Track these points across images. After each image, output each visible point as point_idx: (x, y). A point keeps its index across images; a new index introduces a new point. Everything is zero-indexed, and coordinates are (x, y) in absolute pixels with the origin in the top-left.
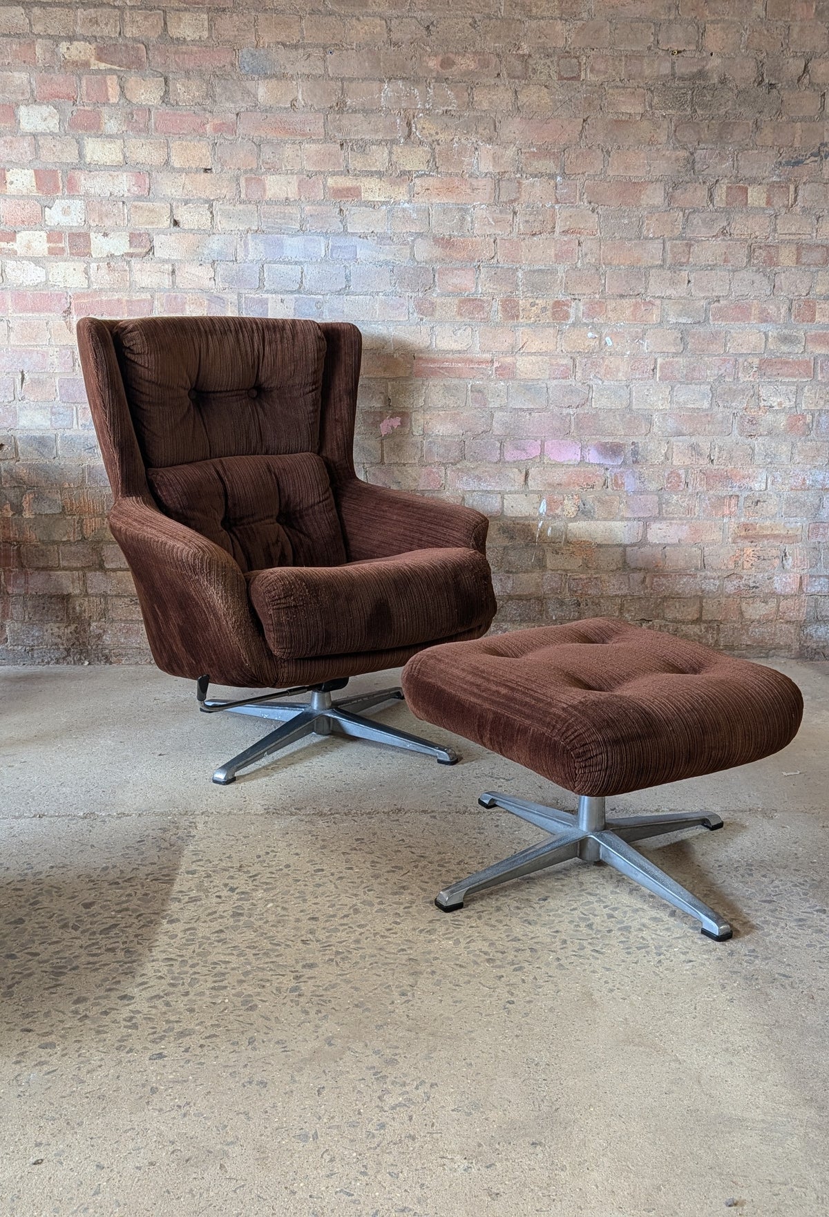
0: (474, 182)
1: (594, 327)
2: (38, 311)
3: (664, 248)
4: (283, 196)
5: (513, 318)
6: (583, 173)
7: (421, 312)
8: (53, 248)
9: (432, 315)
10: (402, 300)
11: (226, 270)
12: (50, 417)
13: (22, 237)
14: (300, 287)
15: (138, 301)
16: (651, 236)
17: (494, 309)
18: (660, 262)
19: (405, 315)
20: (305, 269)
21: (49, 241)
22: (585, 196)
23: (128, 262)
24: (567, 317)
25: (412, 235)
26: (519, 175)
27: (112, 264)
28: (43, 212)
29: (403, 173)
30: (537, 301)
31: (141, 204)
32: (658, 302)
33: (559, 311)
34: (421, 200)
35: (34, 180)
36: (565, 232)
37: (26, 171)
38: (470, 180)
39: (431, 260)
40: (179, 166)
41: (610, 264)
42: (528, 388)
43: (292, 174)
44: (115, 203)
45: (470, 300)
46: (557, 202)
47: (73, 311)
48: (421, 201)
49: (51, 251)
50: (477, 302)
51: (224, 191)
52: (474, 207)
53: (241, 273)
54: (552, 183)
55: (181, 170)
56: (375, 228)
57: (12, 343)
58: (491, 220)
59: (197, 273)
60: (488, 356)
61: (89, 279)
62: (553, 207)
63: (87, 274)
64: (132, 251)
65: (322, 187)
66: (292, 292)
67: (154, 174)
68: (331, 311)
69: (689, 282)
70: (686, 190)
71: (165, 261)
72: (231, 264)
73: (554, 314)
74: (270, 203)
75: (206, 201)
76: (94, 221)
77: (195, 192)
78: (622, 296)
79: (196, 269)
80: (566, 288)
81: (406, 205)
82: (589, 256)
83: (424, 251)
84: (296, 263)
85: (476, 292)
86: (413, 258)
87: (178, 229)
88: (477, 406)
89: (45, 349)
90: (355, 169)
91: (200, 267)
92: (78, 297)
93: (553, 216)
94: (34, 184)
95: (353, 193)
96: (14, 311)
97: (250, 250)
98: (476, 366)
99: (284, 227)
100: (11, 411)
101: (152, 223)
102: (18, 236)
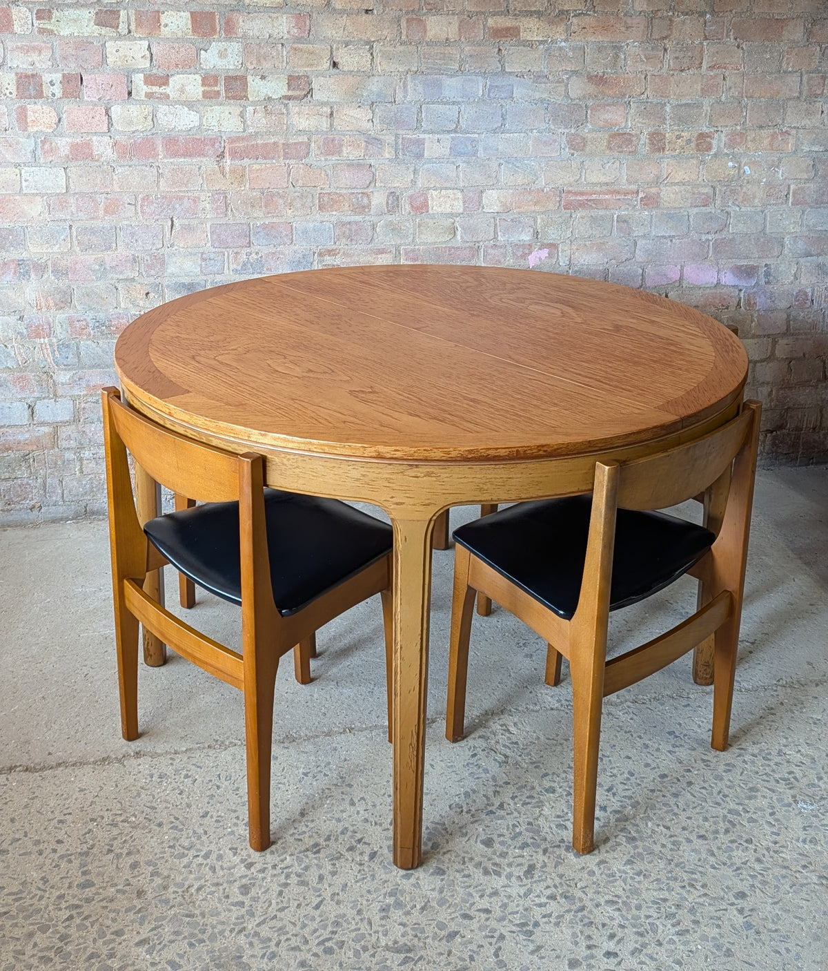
0: (629, 21)
1: (734, 157)
2: (190, 156)
3: (801, 80)
4: (444, 36)
5: (659, 151)
6: (731, 11)
7: (573, 147)
8: (207, 92)
9: (583, 150)
10: (555, 137)
11: (385, 111)
12: (200, 263)
13: (176, 81)
14: (457, 127)
15: (295, 143)
16: (790, 69)
17: (642, 142)
18: (797, 94)
19: (557, 151)
20: (462, 109)
21: (203, 85)
22: (731, 33)
23: (286, 105)
24: (709, 148)
25: (567, 74)
26: (671, 13)
27: (270, 107)
28: (198, 55)
29: (562, 12)
30: (683, 134)
31: (300, 46)
32: (794, 132)
33: (703, 142)
34: (577, 38)
35: (190, 22)
36: (711, 68)
37: (182, 13)
38: (625, 18)
39: (584, 97)
40: (340, 7)
41: (752, 97)
42: (671, 217)
43: (453, 14)
44: (274, 45)
45: (619, 134)
46: (706, 39)
47: (227, 155)
48: (577, 41)
49: (206, 95)
50: (626, 136)
51: (385, 33)
52: (628, 44)
53: (399, 114)
54: (702, 20)
55: (343, 12)
56: (532, 67)
57: (162, 189)
58: (643, 57)
59: (356, 115)
60: (633, 187)
61: (244, 122)
62: (701, 43)
63: (242, 117)
64: (290, 93)
65: (482, 27)
66: (449, 132)
67: (314, 15)
68: (485, 149)
69: (822, 112)
70: (823, 25)
71: (323, 104)
72: (389, 105)
73: (697, 145)
74: (430, 44)
75: (368, 43)
76: (251, 63)
77: (355, 33)
78: (761, 127)
79: (355, 111)
80: (711, 121)
81: (563, 44)
82: (733, 90)
83: (577, 88)
84: (454, 103)
85: (625, 127)
86: (567, 95)
87: (337, 71)
88: (622, 235)
89: (196, 194)
90: (515, 9)
91: (359, 109)
92: (233, 140)
93: (702, 51)
94: (190, 27)
95: (512, 32)
96: (165, 157)
97: (409, 90)
98: (623, 197)
99: (443, 67)
100: (160, 258)
101: (312, 65)
102: (171, 80)
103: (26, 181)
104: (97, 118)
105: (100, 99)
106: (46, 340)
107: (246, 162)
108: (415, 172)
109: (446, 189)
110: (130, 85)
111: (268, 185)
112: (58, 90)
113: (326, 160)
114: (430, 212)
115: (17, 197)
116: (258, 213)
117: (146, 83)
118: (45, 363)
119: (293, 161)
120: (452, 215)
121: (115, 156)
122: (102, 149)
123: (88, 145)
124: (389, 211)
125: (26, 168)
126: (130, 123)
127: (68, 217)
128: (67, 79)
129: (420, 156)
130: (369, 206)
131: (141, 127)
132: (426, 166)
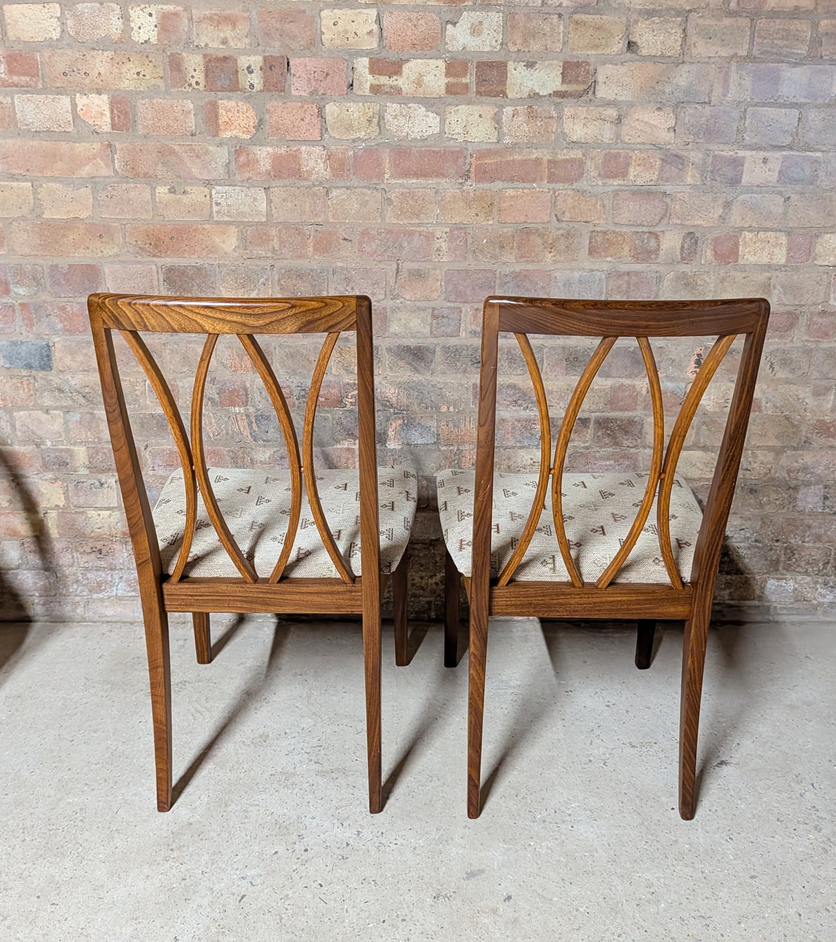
2: (425, 176)
8: (452, 84)
11: (693, 116)
12: (430, 320)
13: (412, 68)
14: (793, 141)
15: (565, 160)
20: (805, 114)
21: (448, 74)
23: (557, 105)
27: (535, 108)
28: (443, 30)
31: (584, 17)
44: (548, 16)
47: (472, 175)
49: (450, 89)
53: (713, 120)
57: (387, 220)
59: (652, 122)
61: (499, 129)
63: (497, 122)
64: (564, 88)
66: (781, 148)
68: (829, 174)
71: (609, 104)
72: (701, 107)
74: (774, 14)
75: (679, 13)
76: (515, 43)
79: (652, 115)
84: (793, 105)
87: (633, 55)
89: (431, 230)
91: (657, 113)
92: (482, 155)
96: (392, 176)
97: (732, 85)
99: (784, 51)
100: (380, 313)
101: (597, 46)
102: (406, 68)
103: (218, 204)
104: (307, 121)
105: (312, 93)
106: (242, 410)
107: (499, 185)
108: (727, 205)
109: (766, 230)
110: (351, 74)
111: (523, 219)
112: (256, 79)
113: (604, 185)
114: (741, 262)
115: (206, 226)
116: (509, 257)
117: (372, 71)
118: (240, 436)
119: (559, 186)
120: (769, 267)
121: (327, 174)
122: (312, 163)
123: (295, 157)
124: (683, 259)
125: (217, 188)
126: (349, 128)
127: (270, 255)
128: (269, 65)
129: (735, 182)
130: (657, 251)
131: (363, 133)
132: (741, 197)
